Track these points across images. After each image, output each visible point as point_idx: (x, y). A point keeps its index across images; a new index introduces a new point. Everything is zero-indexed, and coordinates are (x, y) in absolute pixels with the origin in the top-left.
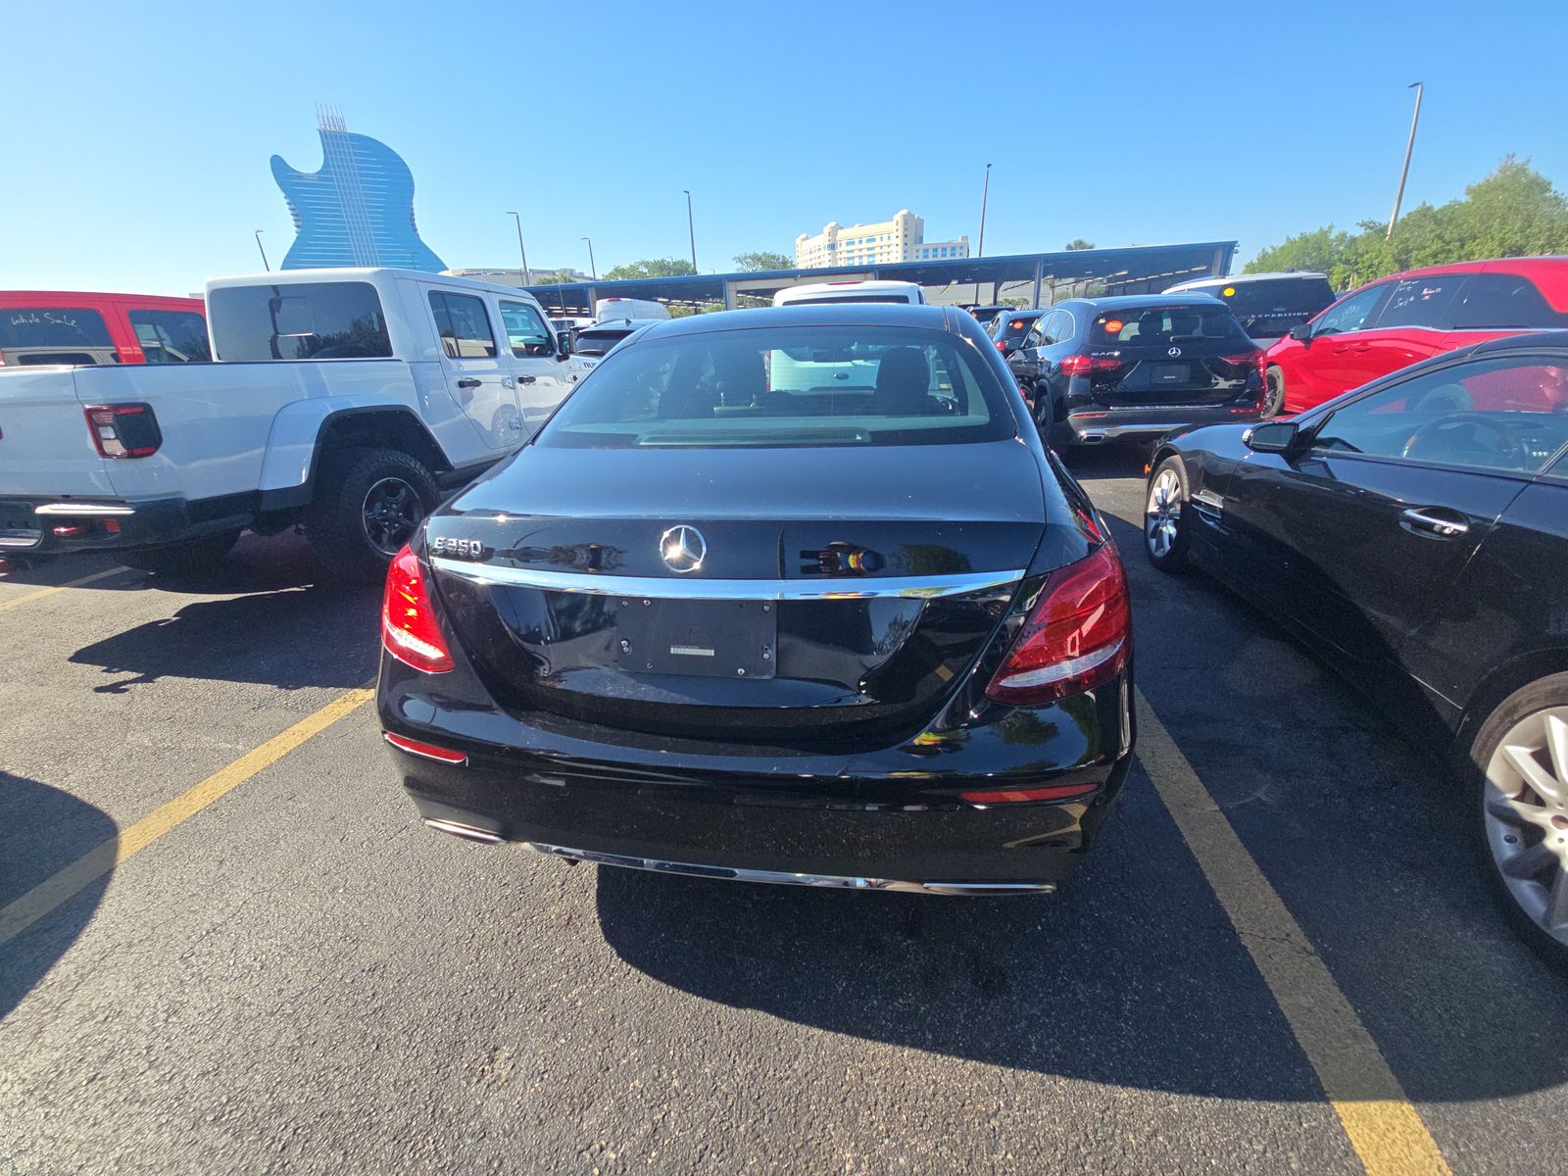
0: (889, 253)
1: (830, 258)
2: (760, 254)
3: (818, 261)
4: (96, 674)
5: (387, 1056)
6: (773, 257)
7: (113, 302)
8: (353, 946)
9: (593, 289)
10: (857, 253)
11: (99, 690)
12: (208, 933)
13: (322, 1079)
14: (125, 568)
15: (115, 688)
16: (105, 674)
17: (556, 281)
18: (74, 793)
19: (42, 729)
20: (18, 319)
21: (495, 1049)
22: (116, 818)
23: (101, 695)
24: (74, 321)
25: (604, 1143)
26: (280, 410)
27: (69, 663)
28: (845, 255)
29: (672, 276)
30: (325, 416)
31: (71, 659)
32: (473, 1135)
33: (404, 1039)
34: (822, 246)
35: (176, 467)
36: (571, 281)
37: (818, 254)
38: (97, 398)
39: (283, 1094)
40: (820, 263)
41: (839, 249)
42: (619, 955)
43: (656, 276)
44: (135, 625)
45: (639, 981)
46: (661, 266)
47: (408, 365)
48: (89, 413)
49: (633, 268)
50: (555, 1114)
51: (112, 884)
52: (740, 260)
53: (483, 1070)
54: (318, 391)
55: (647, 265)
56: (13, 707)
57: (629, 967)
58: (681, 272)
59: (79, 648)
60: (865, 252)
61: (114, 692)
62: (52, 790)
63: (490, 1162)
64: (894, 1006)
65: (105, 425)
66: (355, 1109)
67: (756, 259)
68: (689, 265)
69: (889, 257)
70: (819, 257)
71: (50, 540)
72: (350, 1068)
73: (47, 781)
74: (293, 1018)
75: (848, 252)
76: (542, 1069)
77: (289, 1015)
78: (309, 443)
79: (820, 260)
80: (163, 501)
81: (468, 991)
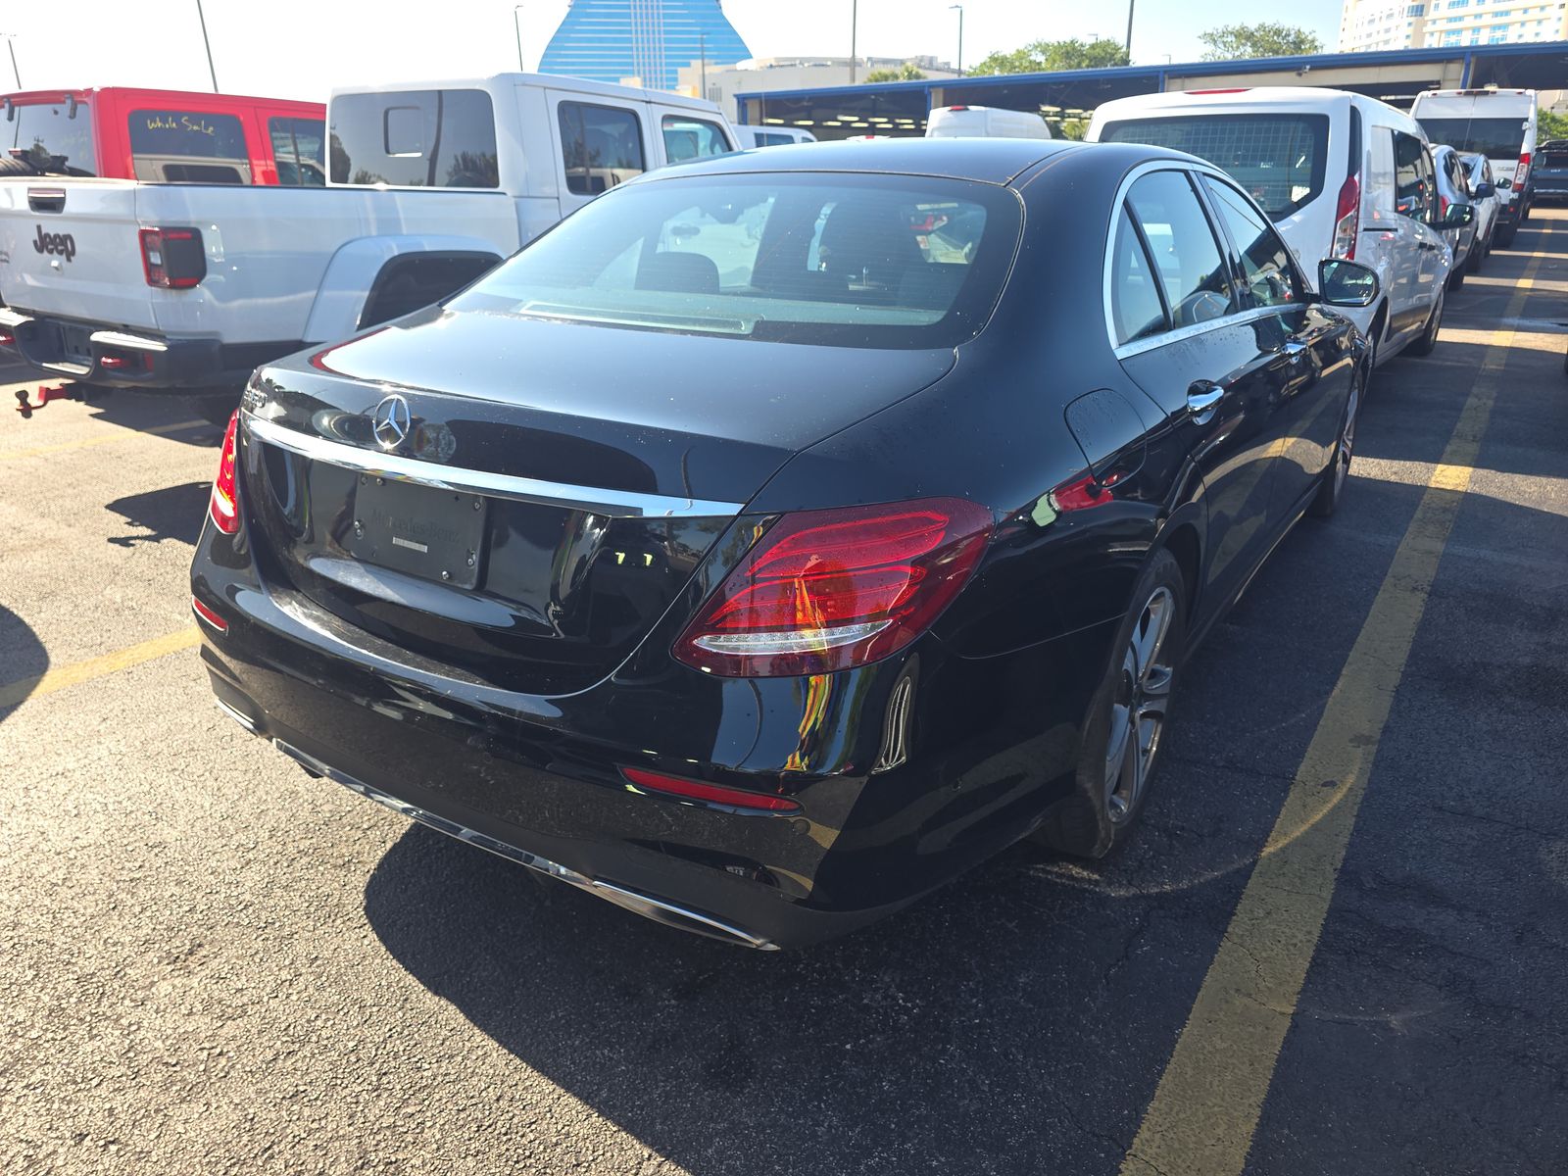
0: (1540, 22)
1: (1410, 31)
2: (1252, 26)
3: (1384, 36)
4: (119, 525)
5: (116, 918)
6: (1278, 33)
7: (255, 108)
8: (154, 822)
9: (941, 91)
10: (1469, 22)
11: (112, 540)
12: (57, 774)
13: (58, 915)
14: (205, 422)
15: (125, 542)
16: (127, 526)
17: (896, 77)
18: (35, 629)
19: (46, 567)
20: (155, 122)
21: (200, 945)
22: (53, 659)
23: (111, 545)
24: (211, 129)
25: (225, 1050)
26: (340, 248)
27: (104, 509)
28: (1443, 25)
29: (1085, 68)
30: (387, 258)
31: (108, 507)
32: (132, 1001)
33: (137, 909)
34: (1396, 12)
35: (216, 303)
36: (918, 76)
37: (1386, 24)
38: (151, 220)
39: (25, 917)
40: (1386, 42)
41: (1431, 14)
42: (365, 908)
43: (1060, 68)
44: (180, 483)
45: (365, 937)
46: (1070, 51)
47: (513, 200)
48: (143, 234)
49: (1021, 55)
50: (206, 1013)
51: (15, 713)
52: (1212, 38)
53: (178, 957)
54: (389, 225)
55: (1044, 49)
56: (35, 543)
57: (366, 921)
58: (1097, 61)
59: (121, 497)
60: (1488, 20)
61: (122, 545)
62: (21, 622)
63: (130, 1025)
64: (594, 1054)
65: (153, 250)
66: (65, 947)
67: (1244, 36)
68: (1117, 49)
69: (1538, 29)
70: (1387, 31)
71: (99, 370)
72: (83, 915)
73: (21, 615)
74: (71, 862)
75: (1450, 20)
76: (223, 975)
77: (70, 859)
78: (363, 290)
79: (1386, 37)
80: (196, 341)
81: (214, 891)
